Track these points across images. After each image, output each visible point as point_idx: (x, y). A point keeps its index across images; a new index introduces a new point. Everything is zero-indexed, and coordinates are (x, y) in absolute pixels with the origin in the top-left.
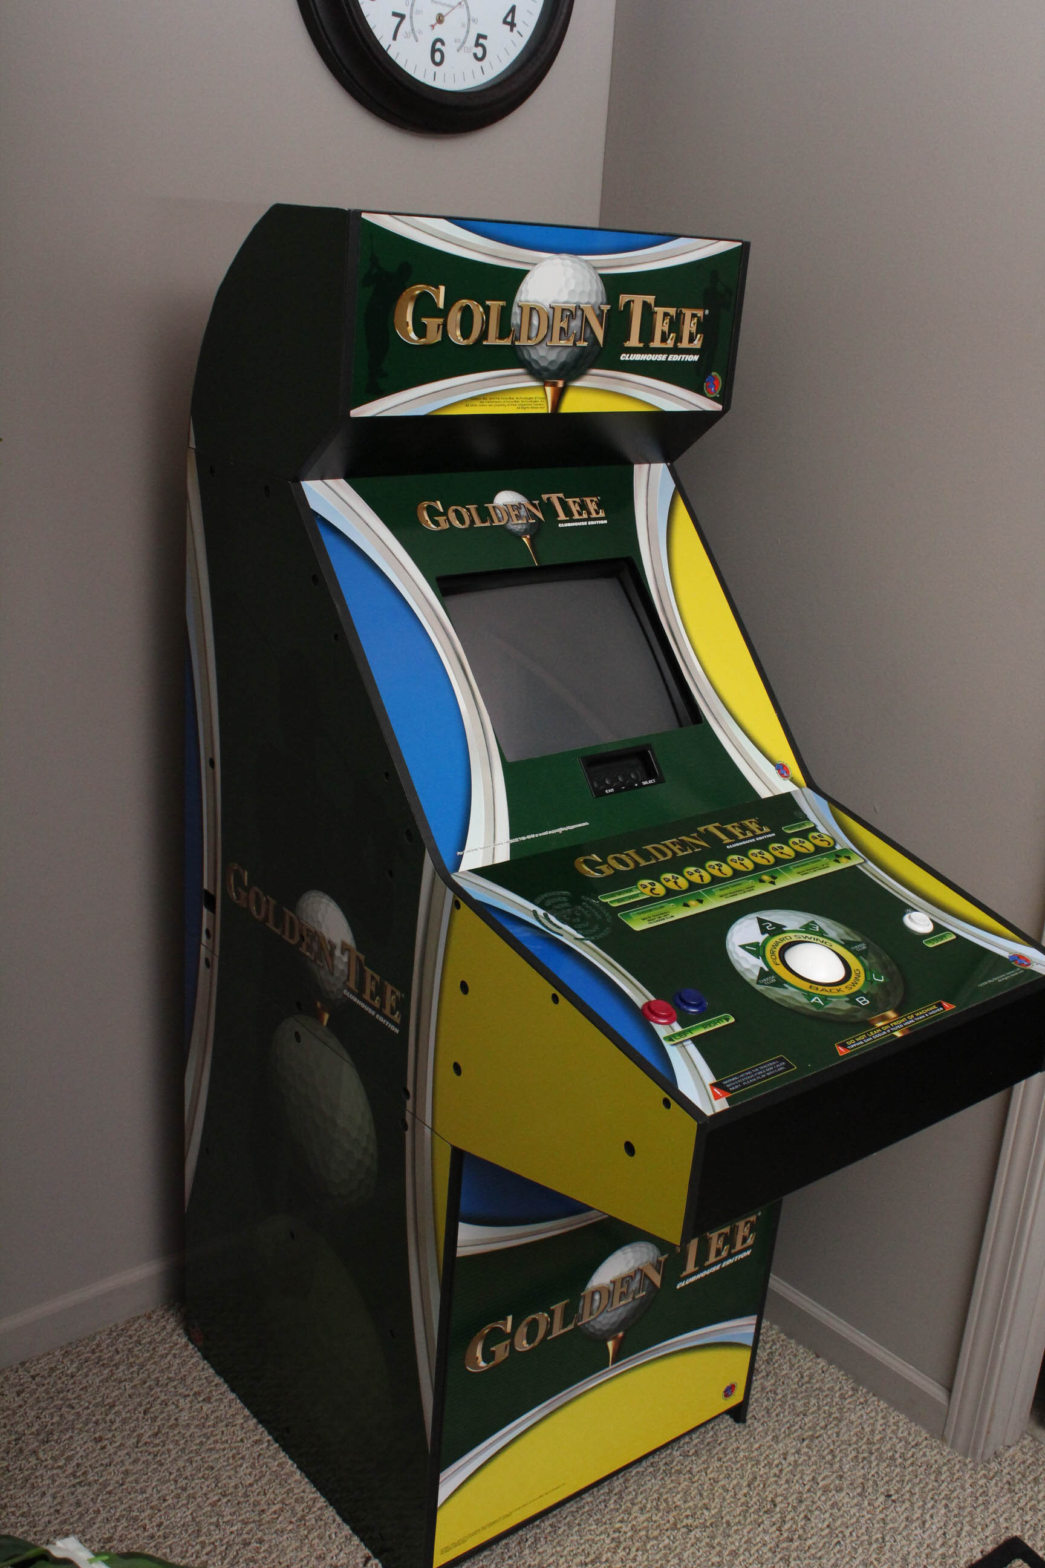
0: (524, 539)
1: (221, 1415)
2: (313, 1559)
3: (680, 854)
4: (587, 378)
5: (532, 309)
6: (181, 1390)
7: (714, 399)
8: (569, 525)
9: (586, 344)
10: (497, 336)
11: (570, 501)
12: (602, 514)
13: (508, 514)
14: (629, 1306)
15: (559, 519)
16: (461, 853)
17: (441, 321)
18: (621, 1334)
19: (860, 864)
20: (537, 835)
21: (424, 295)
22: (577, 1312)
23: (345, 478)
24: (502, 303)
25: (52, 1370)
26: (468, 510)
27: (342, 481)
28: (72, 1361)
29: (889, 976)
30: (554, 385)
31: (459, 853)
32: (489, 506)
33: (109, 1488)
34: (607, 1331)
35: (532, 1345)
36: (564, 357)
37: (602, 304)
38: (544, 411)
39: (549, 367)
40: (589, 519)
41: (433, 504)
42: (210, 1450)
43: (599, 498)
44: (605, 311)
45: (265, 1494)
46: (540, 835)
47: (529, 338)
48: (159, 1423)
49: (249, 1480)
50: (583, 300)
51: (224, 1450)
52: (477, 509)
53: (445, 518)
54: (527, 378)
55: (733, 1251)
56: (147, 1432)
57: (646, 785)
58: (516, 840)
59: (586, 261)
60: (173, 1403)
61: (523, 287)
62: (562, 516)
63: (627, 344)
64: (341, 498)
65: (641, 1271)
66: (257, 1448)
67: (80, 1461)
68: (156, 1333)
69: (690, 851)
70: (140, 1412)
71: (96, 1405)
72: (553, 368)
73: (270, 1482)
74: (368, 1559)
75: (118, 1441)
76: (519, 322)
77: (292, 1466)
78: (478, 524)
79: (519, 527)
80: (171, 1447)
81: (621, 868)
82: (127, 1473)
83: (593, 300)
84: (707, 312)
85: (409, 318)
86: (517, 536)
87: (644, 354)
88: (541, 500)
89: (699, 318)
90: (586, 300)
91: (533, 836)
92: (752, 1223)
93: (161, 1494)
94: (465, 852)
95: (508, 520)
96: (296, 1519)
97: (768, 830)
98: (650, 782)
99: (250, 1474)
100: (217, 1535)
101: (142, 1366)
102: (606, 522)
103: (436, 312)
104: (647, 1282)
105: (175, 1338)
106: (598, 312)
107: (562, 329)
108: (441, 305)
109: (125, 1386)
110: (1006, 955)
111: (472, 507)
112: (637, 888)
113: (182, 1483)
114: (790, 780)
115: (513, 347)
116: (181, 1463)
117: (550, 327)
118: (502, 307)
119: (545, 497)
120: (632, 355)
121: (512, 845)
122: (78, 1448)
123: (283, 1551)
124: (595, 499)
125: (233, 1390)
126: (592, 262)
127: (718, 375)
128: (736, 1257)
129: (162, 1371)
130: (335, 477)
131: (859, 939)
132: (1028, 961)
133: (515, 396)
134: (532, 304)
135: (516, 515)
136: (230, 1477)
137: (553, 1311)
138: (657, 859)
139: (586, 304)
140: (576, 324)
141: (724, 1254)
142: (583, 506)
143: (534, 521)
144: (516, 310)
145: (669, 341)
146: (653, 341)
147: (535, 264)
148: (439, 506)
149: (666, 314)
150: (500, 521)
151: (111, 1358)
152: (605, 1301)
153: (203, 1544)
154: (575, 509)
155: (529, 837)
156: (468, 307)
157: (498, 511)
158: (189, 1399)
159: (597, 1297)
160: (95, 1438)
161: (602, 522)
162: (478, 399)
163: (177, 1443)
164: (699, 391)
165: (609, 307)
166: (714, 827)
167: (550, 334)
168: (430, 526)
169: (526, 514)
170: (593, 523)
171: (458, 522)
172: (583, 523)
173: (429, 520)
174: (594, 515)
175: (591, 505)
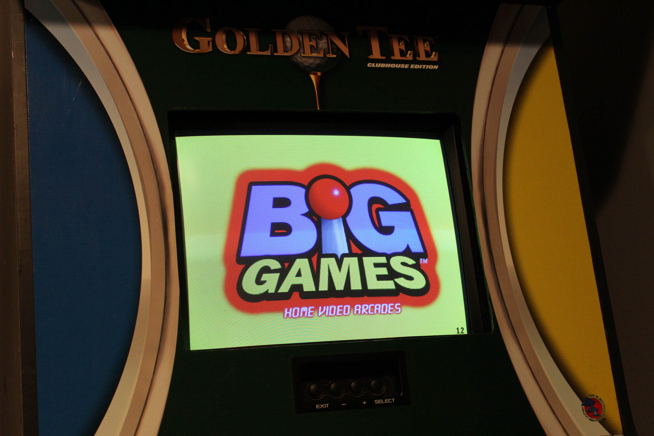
0: (312, 77)
8: (383, 65)
12: (434, 57)
15: (371, 57)
40: (415, 61)
53: (210, 39)
57: (378, 405)
78: (254, 50)
79: (311, 61)
86: (304, 72)
95: (298, 51)
98: (387, 401)
102: (436, 67)
114: (600, 422)
135: (311, 46)
143: (335, 56)
150: (285, 51)
161: (431, 67)
168: (184, 47)
169: (325, 46)
170: (417, 67)
171: (225, 47)
172: (403, 66)
173: (186, 40)
174: (423, 57)
175: (423, 47)
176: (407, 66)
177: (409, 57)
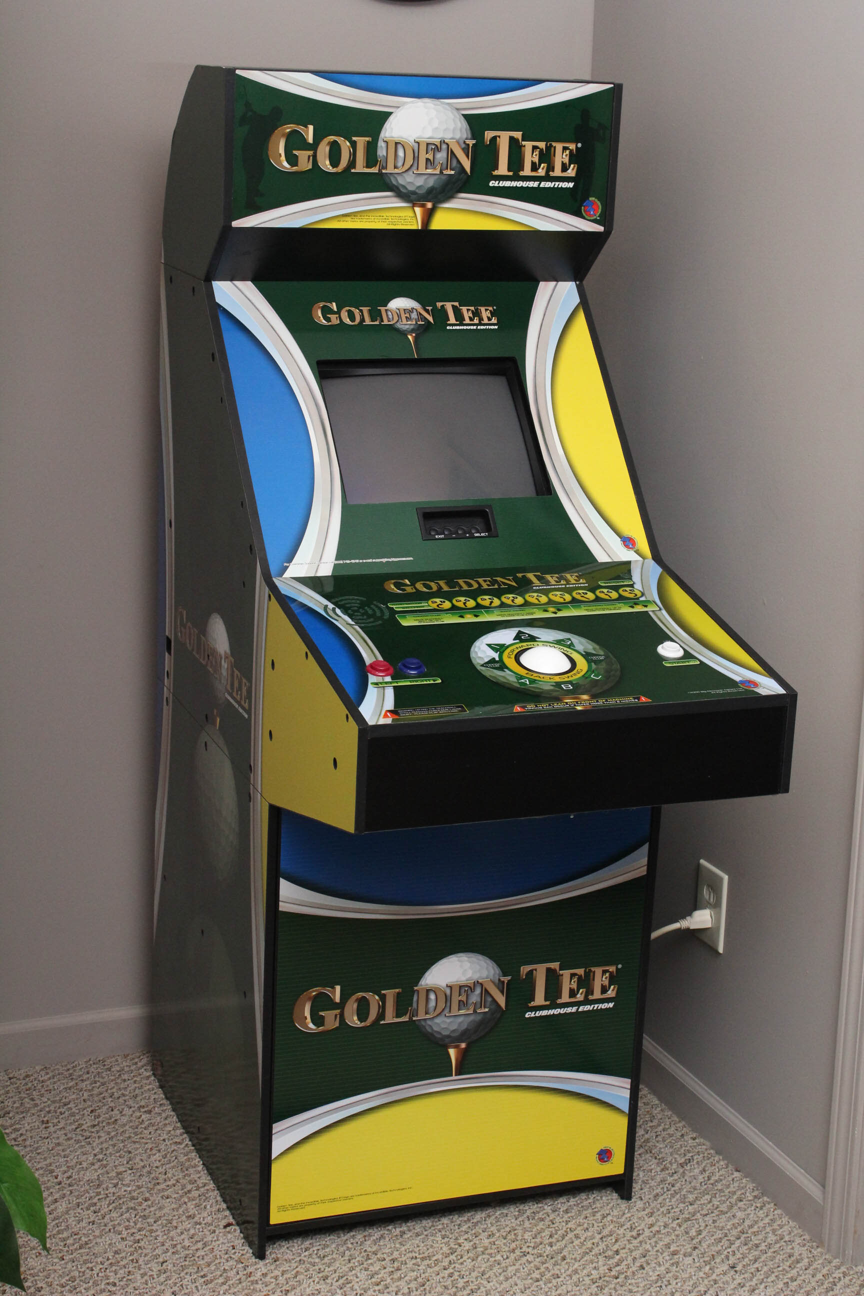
0: (410, 337)
1: (155, 1123)
2: (184, 1216)
3: (485, 587)
4: (455, 200)
5: (396, 143)
6: (131, 1103)
7: (595, 221)
8: (458, 328)
9: (453, 172)
10: (365, 165)
11: (464, 309)
12: (494, 321)
13: (399, 316)
14: (472, 1018)
15: (449, 322)
16: (288, 565)
17: (311, 153)
18: (463, 1045)
19: (653, 611)
20: (361, 561)
21: (294, 132)
22: (411, 1005)
23: (253, 281)
24: (367, 139)
25: (27, 1076)
26: (361, 311)
27: (250, 283)
28: (47, 1073)
29: (607, 677)
30: (423, 206)
31: (285, 564)
32: (383, 309)
33: (39, 1151)
34: (448, 1036)
35: (363, 1024)
36: (431, 182)
37: (467, 139)
38: (414, 227)
39: (417, 191)
40: (480, 324)
41: (329, 304)
42: (134, 1142)
43: (495, 308)
44: (471, 145)
45: (166, 1174)
46: (364, 561)
47: (395, 167)
48: (100, 1119)
49: (158, 1164)
50: (448, 136)
51: (147, 1143)
52: (370, 312)
53: (337, 316)
54: (396, 199)
55: (591, 997)
56: (88, 1122)
57: (477, 537)
58: (341, 562)
59: (448, 104)
60: (118, 1110)
61: (387, 125)
62: (452, 320)
63: (496, 173)
64: (245, 296)
65: (482, 985)
66: (174, 1147)
67: (24, 1132)
68: (127, 1066)
69: (496, 586)
70: (88, 1111)
71: (54, 1102)
72: (421, 192)
73: (173, 1167)
74: (229, 1225)
75: (61, 1125)
76: (385, 154)
77: (199, 1162)
78: (368, 321)
79: (407, 327)
80: (103, 1135)
81: (425, 590)
82: (59, 1144)
83: (458, 136)
84: (579, 145)
85: (282, 150)
86: (404, 334)
87: (515, 181)
88: (435, 306)
89: (571, 151)
90: (451, 136)
91: (357, 561)
92: (611, 973)
93: (79, 1160)
94: (291, 564)
95: (398, 321)
96: (183, 1191)
97: (584, 581)
98: (483, 534)
99: (159, 1161)
100: (112, 1190)
101: (103, 1084)
102: (496, 327)
103: (305, 146)
104: (489, 999)
105: (143, 1070)
106: (463, 146)
107: (427, 160)
108: (310, 140)
109: (83, 1094)
110: (737, 678)
111: (365, 310)
112: (427, 603)
113: (101, 1157)
114: (635, 552)
115: (380, 174)
116: (105, 1145)
117: (416, 158)
118: (368, 142)
119: (439, 304)
120: (501, 182)
121: (335, 565)
122: (26, 1125)
123: (160, 1208)
124: (491, 308)
125: (174, 1110)
126: (455, 105)
127: (596, 200)
128: (596, 1006)
129: (120, 1089)
130: (243, 279)
131: (602, 653)
132: (756, 685)
133: (385, 214)
134: (397, 140)
135: (406, 317)
136: (142, 1160)
137: (385, 995)
138: (461, 587)
139: (450, 139)
140: (441, 156)
141: (580, 997)
142: (476, 313)
143: (423, 323)
144: (381, 144)
145: (540, 170)
146: (523, 170)
147: (399, 107)
148: (334, 306)
149: (535, 148)
150: (389, 321)
151: (80, 1076)
152: (442, 1005)
153: (98, 1194)
154: (467, 315)
155: (353, 561)
156: (335, 142)
157: (389, 313)
158: (133, 1109)
159: (432, 996)
160: (43, 1121)
161: (492, 327)
162: (349, 216)
163: (109, 1133)
164: (577, 213)
165: (474, 142)
166: (535, 575)
167: (416, 165)
168: (321, 321)
169: (416, 317)
170: (482, 327)
171: (348, 320)
172: (472, 327)
173: (321, 317)
174: (486, 321)
175: (485, 314)
176: (475, 327)
177: (476, 321)
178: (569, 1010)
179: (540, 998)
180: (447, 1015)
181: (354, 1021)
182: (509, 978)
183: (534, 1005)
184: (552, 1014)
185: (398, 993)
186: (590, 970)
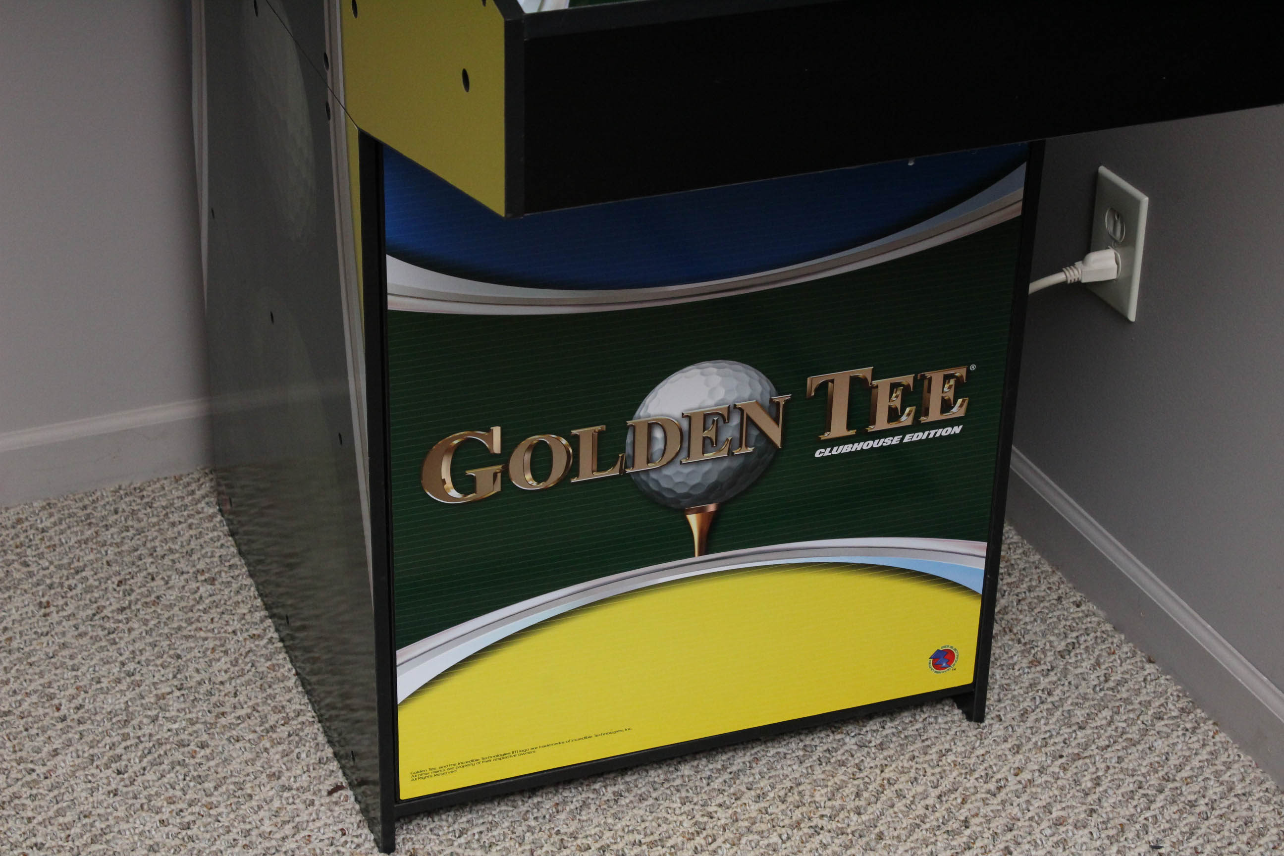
178: (888, 441)
179: (839, 426)
180: (684, 461)
181: (526, 481)
182: (788, 397)
183: (830, 437)
184: (859, 449)
185: (600, 432)
186: (924, 377)
